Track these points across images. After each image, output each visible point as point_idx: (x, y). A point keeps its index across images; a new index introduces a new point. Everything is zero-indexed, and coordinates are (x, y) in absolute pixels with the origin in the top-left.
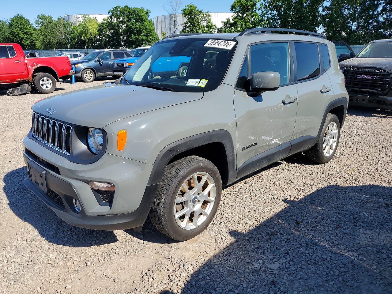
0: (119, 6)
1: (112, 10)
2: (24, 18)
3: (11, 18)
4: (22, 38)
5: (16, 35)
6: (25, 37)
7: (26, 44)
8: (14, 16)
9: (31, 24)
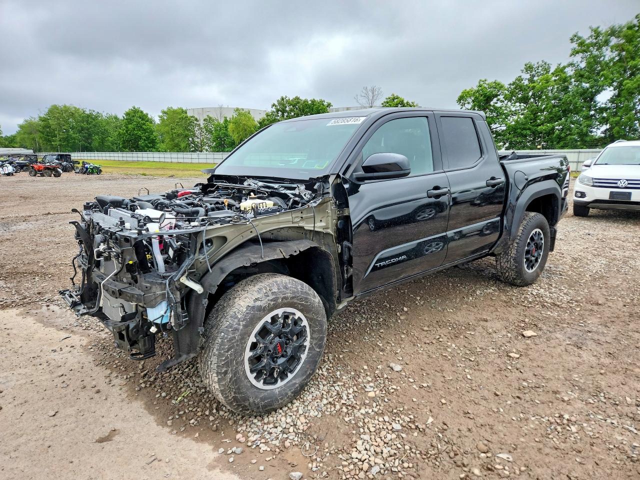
0: (285, 97)
1: (276, 103)
2: (142, 112)
3: (126, 112)
4: (139, 136)
6: (143, 135)
7: (144, 145)
8: (130, 109)
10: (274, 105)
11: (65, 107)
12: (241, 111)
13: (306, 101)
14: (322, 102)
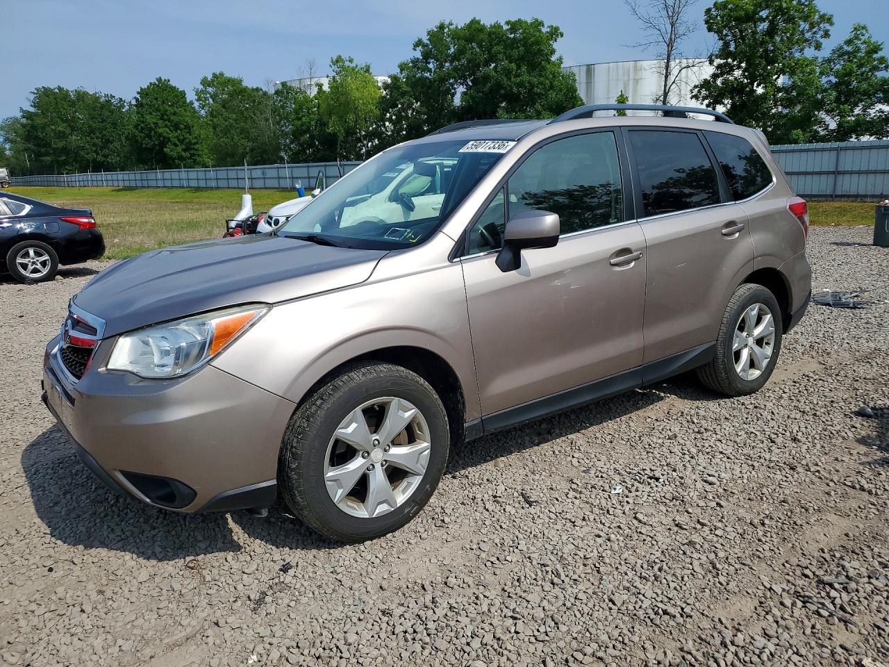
0: (447, 23)
1: (425, 40)
2: (173, 89)
3: (141, 89)
4: (164, 138)
5: (151, 129)
6: (172, 135)
7: (174, 154)
8: (151, 83)
9: (188, 101)
10: (419, 43)
11: (59, 88)
12: (347, 64)
13: (497, 26)
14: (538, 24)
